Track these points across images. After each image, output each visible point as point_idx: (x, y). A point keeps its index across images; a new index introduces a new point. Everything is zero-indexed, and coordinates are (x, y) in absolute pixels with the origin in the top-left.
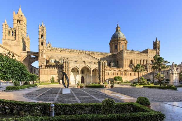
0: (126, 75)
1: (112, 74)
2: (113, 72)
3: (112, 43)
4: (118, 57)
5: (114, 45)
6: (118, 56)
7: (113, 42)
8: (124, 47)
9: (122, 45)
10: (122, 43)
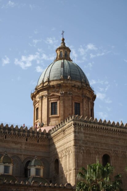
3: (41, 94)
5: (46, 100)
7: (45, 93)
8: (83, 110)
9: (75, 103)
10: (76, 96)
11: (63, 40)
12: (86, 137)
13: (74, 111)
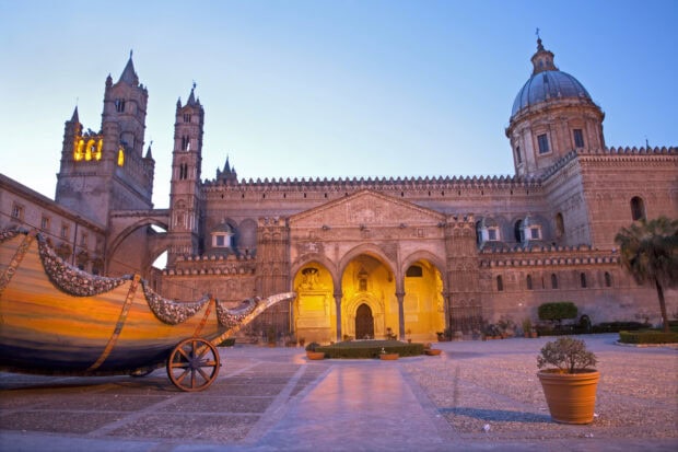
0: (608, 284)
1: (525, 283)
2: (526, 272)
3: (520, 126)
4: (557, 193)
5: (529, 134)
6: (559, 187)
7: (526, 124)
8: (588, 139)
9: (575, 130)
10: (573, 120)
11: (539, 41)
12: (601, 177)
13: (574, 142)
